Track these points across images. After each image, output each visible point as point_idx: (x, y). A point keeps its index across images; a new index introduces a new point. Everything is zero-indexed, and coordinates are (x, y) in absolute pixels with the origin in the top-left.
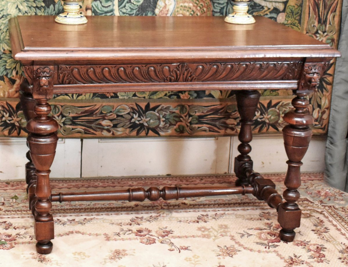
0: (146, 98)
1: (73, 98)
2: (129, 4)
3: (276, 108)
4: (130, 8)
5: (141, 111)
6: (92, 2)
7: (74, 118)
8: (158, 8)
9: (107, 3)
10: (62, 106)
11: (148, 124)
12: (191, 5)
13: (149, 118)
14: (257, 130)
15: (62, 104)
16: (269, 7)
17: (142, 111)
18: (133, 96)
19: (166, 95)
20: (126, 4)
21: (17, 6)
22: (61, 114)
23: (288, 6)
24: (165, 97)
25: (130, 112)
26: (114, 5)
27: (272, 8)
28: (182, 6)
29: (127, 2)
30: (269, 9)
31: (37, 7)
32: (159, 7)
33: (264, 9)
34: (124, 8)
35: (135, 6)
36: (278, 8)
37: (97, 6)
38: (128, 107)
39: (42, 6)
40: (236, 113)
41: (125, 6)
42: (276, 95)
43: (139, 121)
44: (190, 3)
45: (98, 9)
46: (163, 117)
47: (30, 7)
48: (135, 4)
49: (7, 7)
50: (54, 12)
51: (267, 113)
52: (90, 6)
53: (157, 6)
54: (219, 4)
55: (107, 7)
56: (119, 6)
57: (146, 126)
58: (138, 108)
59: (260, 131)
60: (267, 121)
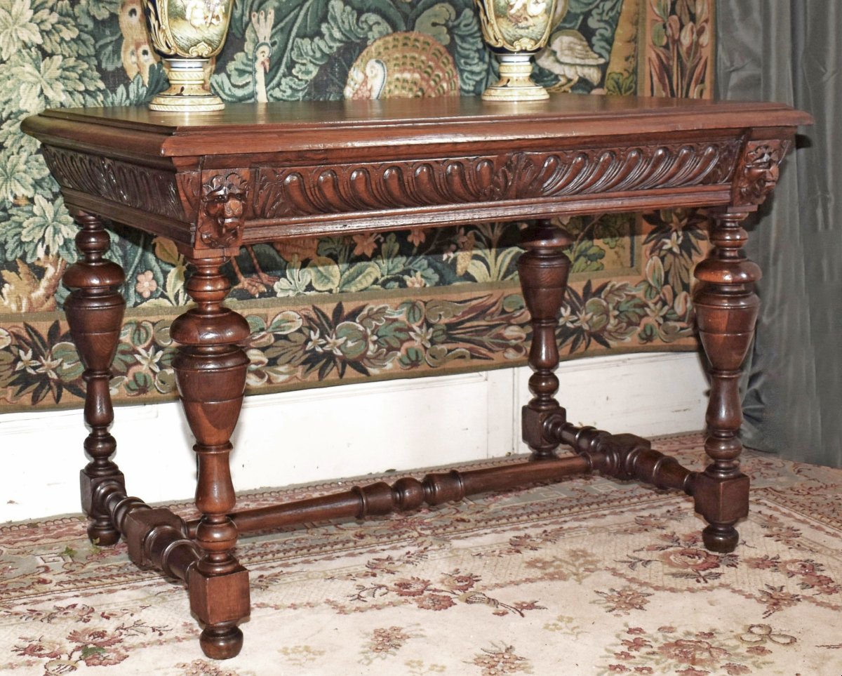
0: (334, 292)
1: (178, 304)
2: (288, 78)
4: (291, 87)
5: (324, 323)
6: (210, 75)
8: (349, 85)
9: (241, 78)
10: (154, 324)
13: (345, 338)
15: (154, 319)
16: (570, 77)
17: (327, 323)
18: (306, 290)
19: (376, 282)
20: (281, 78)
21: (42, 91)
22: (154, 342)
25: (302, 326)
26: (256, 82)
28: (398, 79)
29: (285, 75)
31: (87, 91)
32: (352, 83)
33: (559, 80)
34: (278, 89)
35: (300, 83)
36: (587, 77)
37: (220, 84)
39: (99, 90)
41: (279, 84)
43: (321, 346)
44: (414, 71)
45: (223, 90)
46: (373, 333)
47: (71, 93)
48: (300, 78)
49: (19, 94)
50: (128, 102)
53: (349, 81)
55: (243, 86)
56: (267, 85)
58: (318, 317)
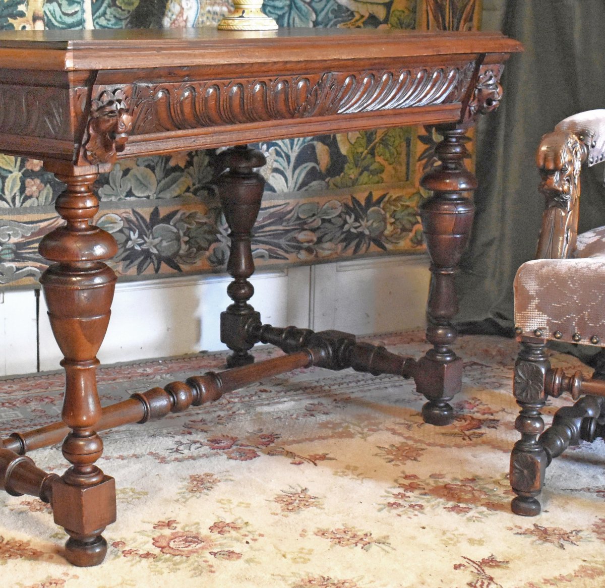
0: (151, 198)
1: (14, 205)
2: (113, 9)
3: (379, 207)
4: (115, 17)
5: (142, 224)
6: (44, 4)
7: (19, 246)
8: (167, 16)
9: (71, 8)
11: (158, 250)
12: (225, 9)
13: (160, 239)
14: (350, 251)
16: (362, 13)
17: (145, 225)
18: (126, 196)
19: (188, 190)
20: (106, 8)
23: (393, 12)
24: (187, 194)
25: (123, 227)
26: (83, 11)
27: (367, 15)
28: (209, 12)
29: (109, 6)
30: (362, 16)
32: (170, 14)
33: (354, 16)
34: (103, 18)
35: (123, 13)
36: (375, 14)
37: (52, 12)
38: (120, 219)
40: (315, 220)
41: (104, 14)
42: (378, 182)
43: (140, 245)
44: (222, 5)
45: (55, 18)
46: (185, 234)
48: (123, 8)
51: (366, 216)
52: (41, 13)
53: (167, 12)
54: (274, 7)
55: (72, 15)
56: (93, 15)
57: (155, 255)
58: (137, 219)
59: (355, 251)
60: (367, 232)
